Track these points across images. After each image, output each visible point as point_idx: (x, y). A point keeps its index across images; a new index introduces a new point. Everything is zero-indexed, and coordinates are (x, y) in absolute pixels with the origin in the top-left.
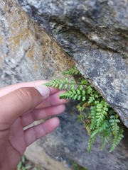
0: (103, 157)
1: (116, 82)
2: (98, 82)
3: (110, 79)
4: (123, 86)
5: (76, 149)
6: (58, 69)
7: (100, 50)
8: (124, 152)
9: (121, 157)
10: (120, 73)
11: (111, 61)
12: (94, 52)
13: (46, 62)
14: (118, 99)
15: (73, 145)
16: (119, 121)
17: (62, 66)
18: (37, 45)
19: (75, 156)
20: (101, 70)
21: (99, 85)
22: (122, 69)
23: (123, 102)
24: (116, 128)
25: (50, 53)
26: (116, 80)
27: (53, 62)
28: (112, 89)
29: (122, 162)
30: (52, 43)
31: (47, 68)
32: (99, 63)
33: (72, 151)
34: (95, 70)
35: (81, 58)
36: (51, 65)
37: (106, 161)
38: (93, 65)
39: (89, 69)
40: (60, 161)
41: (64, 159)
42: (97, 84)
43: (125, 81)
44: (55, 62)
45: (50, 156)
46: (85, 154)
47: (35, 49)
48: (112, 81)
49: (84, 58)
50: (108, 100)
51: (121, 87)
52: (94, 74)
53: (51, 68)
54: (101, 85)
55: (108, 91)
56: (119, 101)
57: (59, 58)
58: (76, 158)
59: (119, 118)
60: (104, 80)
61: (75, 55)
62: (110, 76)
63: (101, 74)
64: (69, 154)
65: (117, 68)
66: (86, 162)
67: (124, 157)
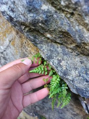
0: (61, 113)
1: (63, 63)
2: (53, 63)
4: (68, 65)
5: (43, 107)
6: (31, 53)
7: (53, 43)
10: (65, 57)
11: (60, 50)
12: (49, 44)
13: (23, 49)
14: (65, 74)
15: (42, 105)
16: (67, 88)
18: (17, 37)
20: (54, 55)
21: (53, 64)
22: (66, 55)
23: (68, 75)
26: (63, 62)
27: (27, 49)
28: (61, 67)
31: (24, 53)
32: (53, 51)
33: (41, 109)
34: (51, 55)
35: (42, 47)
36: (26, 51)
38: (49, 52)
39: (47, 54)
40: (33, 116)
41: (36, 115)
42: (52, 64)
43: (68, 62)
44: (29, 49)
46: (50, 111)
48: (61, 62)
49: (44, 48)
50: (59, 74)
51: (66, 66)
52: (50, 57)
53: (26, 53)
54: (55, 64)
55: (59, 68)
58: (44, 114)
59: (67, 86)
60: (56, 61)
61: (39, 45)
62: (60, 59)
63: (54, 58)
64: (39, 112)
65: (63, 54)
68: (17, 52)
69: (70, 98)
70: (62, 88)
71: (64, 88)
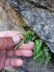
0: (40, 68)
1: (46, 28)
2: (36, 28)
3: (43, 26)
4: (50, 29)
7: (36, 8)
8: (50, 64)
9: (49, 67)
10: (48, 21)
11: (43, 14)
12: (33, 9)
13: (9, 21)
14: (48, 37)
15: (26, 63)
16: (48, 50)
17: (17, 22)
18: (4, 12)
19: (28, 68)
20: (38, 21)
21: (37, 30)
22: (49, 19)
23: (50, 39)
24: (47, 54)
25: (11, 16)
26: (46, 26)
27: (12, 21)
28: (44, 32)
29: (49, 69)
30: (11, 10)
31: (10, 25)
32: (36, 16)
33: (26, 66)
34: (34, 21)
35: (25, 14)
36: (11, 23)
37: (42, 69)
38: (33, 18)
39: (31, 21)
41: (22, 70)
42: (35, 29)
43: (51, 27)
44: (14, 20)
45: (16, 69)
46: (32, 67)
47: (3, 14)
48: (44, 27)
49: (28, 14)
50: (42, 38)
51: (49, 30)
52: (34, 23)
53: (12, 24)
54: (38, 30)
55: (42, 33)
56: (48, 38)
57: (15, 18)
59: (48, 48)
60: (40, 27)
62: (43, 23)
63: (38, 23)
64: (24, 67)
65: (47, 19)
66: (33, 70)
67: (50, 67)
68: (4, 24)
69: (51, 58)
70: (44, 50)
71: (46, 50)
